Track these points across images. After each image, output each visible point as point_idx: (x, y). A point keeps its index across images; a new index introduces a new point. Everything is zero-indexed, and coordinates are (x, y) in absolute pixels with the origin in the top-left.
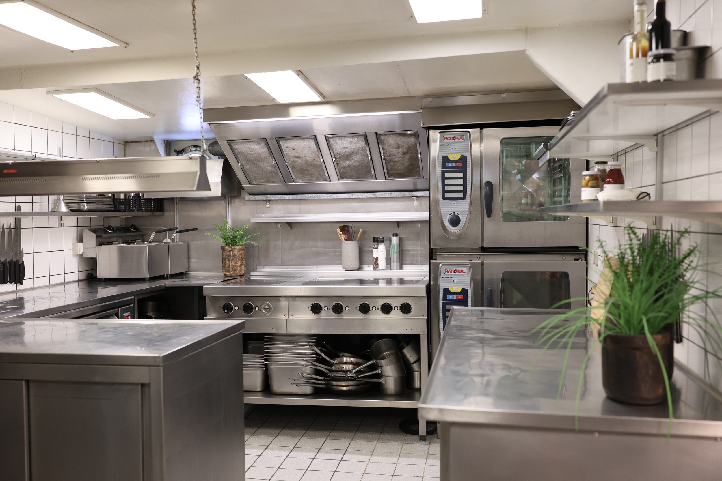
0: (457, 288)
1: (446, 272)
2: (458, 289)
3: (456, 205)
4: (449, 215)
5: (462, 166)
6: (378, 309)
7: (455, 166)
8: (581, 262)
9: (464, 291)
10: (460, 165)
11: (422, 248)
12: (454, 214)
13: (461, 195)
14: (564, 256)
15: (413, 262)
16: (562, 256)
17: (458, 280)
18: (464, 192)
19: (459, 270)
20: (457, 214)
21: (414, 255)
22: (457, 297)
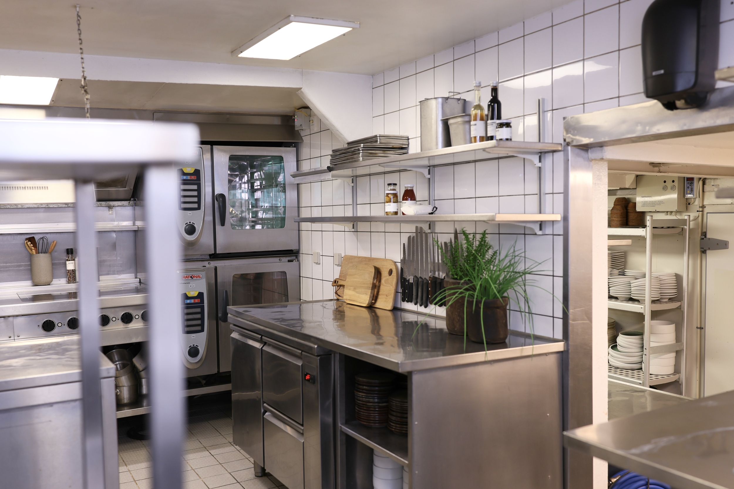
0: (194, 292)
1: (183, 278)
2: (195, 294)
3: (191, 215)
4: (185, 224)
5: (196, 179)
6: (118, 319)
7: (189, 179)
8: (295, 263)
9: (201, 295)
10: (193, 178)
11: (119, 258)
12: (189, 223)
13: (196, 206)
14: (280, 258)
15: (109, 273)
16: (278, 258)
17: (194, 285)
18: (199, 202)
19: (196, 275)
20: (193, 223)
21: (110, 266)
22: (194, 301)
